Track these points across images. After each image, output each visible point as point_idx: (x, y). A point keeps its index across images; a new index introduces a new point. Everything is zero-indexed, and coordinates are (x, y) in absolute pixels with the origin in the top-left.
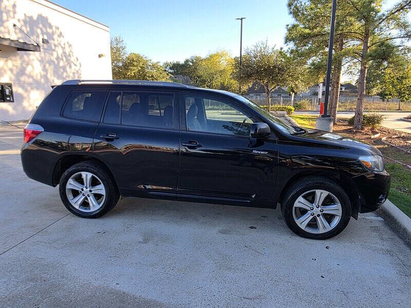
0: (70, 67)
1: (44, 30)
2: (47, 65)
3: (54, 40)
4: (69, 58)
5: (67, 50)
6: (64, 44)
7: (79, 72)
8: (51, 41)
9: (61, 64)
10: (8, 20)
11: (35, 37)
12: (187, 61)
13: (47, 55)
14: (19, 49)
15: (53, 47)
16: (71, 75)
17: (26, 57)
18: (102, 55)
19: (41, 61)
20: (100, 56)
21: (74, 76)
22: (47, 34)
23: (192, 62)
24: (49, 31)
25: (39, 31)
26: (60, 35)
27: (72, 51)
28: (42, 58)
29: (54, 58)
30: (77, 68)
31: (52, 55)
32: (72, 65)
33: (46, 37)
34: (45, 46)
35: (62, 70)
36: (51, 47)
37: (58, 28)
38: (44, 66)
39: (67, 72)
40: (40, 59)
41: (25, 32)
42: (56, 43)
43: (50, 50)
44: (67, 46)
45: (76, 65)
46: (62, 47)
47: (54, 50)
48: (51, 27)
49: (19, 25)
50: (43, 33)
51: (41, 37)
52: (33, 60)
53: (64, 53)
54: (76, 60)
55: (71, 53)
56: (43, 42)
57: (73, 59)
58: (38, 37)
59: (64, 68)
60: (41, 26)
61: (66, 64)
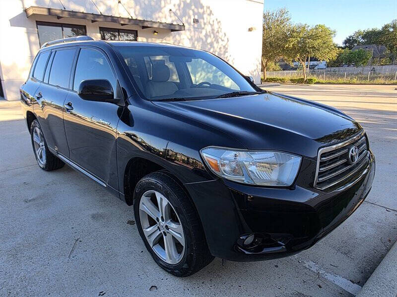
0: (218, 42)
1: (196, 10)
2: (196, 43)
3: (203, 19)
4: (217, 34)
5: (216, 27)
6: (213, 21)
7: (226, 47)
8: (201, 21)
9: (209, 41)
10: (165, 6)
11: (187, 18)
12: (386, 27)
13: (197, 33)
14: (173, 30)
15: (203, 26)
16: (218, 50)
17: (177, 37)
18: (252, 28)
19: (191, 39)
20: (250, 30)
21: (220, 51)
22: (198, 14)
23: (393, 27)
24: (201, 11)
25: (191, 12)
26: (211, 13)
27: (221, 27)
28: (191, 37)
29: (202, 35)
30: (224, 43)
31: (201, 32)
32: (220, 40)
33: (196, 17)
34: (196, 25)
35: (209, 46)
36: (201, 26)
37: (209, 8)
38: (193, 44)
39: (214, 48)
40: (190, 38)
41: (179, 14)
42: (205, 21)
43: (199, 29)
44: (216, 22)
45: (223, 41)
46: (211, 25)
47: (203, 28)
48: (202, 7)
49: (174, 10)
50: (194, 14)
51: (192, 18)
52: (184, 39)
53: (213, 30)
54: (224, 35)
55: (220, 30)
56: (194, 22)
57: (221, 35)
58: (190, 17)
59: (211, 44)
60: (193, 7)
61: (213, 40)
